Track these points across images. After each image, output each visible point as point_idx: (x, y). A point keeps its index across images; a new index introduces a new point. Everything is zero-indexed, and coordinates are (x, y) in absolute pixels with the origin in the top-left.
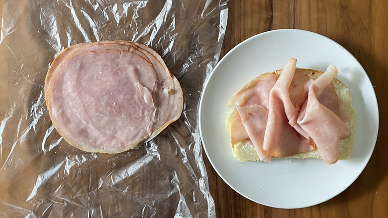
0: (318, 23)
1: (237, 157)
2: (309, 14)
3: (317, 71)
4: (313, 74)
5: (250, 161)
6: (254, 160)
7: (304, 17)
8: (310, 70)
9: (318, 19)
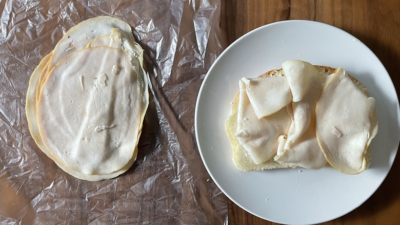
0: (342, 16)
1: (238, 166)
2: (332, 6)
3: (330, 68)
4: (326, 71)
5: (253, 170)
6: (257, 169)
7: (326, 8)
8: (322, 67)
9: (342, 11)
